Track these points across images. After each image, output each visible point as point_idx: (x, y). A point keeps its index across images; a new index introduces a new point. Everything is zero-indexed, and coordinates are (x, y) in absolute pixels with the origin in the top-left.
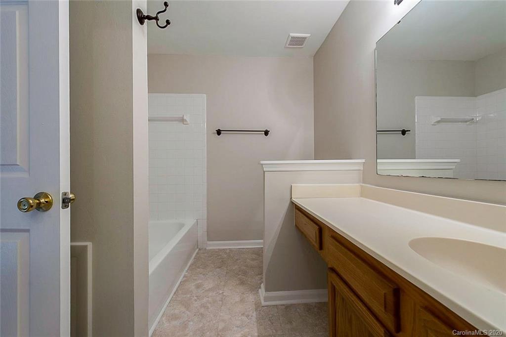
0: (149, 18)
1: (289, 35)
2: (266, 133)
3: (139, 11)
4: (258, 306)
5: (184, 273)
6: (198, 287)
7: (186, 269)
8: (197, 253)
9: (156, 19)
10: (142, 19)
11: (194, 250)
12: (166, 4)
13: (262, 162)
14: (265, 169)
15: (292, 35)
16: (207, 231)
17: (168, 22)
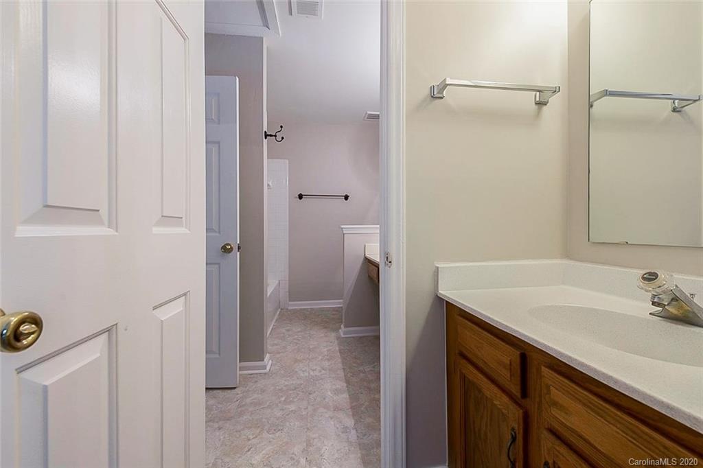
0: (271, 136)
1: (366, 113)
2: (346, 198)
3: (265, 132)
4: (338, 338)
5: (273, 323)
6: (288, 330)
7: (274, 320)
8: (280, 312)
9: (275, 136)
10: (266, 136)
11: (277, 309)
12: (281, 127)
13: (342, 226)
14: (344, 232)
15: (369, 112)
16: (289, 292)
17: (283, 138)
